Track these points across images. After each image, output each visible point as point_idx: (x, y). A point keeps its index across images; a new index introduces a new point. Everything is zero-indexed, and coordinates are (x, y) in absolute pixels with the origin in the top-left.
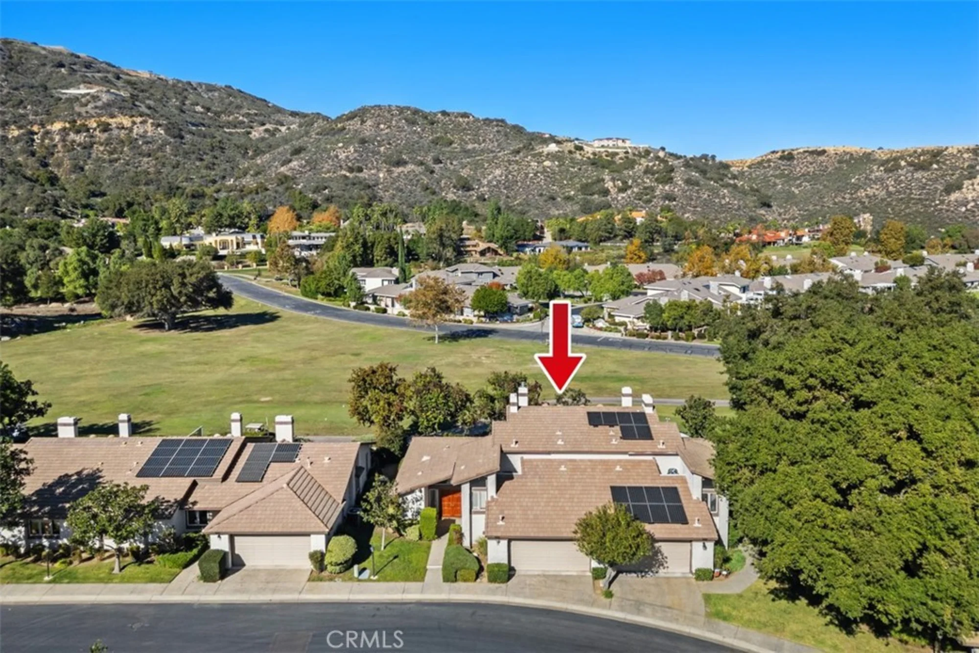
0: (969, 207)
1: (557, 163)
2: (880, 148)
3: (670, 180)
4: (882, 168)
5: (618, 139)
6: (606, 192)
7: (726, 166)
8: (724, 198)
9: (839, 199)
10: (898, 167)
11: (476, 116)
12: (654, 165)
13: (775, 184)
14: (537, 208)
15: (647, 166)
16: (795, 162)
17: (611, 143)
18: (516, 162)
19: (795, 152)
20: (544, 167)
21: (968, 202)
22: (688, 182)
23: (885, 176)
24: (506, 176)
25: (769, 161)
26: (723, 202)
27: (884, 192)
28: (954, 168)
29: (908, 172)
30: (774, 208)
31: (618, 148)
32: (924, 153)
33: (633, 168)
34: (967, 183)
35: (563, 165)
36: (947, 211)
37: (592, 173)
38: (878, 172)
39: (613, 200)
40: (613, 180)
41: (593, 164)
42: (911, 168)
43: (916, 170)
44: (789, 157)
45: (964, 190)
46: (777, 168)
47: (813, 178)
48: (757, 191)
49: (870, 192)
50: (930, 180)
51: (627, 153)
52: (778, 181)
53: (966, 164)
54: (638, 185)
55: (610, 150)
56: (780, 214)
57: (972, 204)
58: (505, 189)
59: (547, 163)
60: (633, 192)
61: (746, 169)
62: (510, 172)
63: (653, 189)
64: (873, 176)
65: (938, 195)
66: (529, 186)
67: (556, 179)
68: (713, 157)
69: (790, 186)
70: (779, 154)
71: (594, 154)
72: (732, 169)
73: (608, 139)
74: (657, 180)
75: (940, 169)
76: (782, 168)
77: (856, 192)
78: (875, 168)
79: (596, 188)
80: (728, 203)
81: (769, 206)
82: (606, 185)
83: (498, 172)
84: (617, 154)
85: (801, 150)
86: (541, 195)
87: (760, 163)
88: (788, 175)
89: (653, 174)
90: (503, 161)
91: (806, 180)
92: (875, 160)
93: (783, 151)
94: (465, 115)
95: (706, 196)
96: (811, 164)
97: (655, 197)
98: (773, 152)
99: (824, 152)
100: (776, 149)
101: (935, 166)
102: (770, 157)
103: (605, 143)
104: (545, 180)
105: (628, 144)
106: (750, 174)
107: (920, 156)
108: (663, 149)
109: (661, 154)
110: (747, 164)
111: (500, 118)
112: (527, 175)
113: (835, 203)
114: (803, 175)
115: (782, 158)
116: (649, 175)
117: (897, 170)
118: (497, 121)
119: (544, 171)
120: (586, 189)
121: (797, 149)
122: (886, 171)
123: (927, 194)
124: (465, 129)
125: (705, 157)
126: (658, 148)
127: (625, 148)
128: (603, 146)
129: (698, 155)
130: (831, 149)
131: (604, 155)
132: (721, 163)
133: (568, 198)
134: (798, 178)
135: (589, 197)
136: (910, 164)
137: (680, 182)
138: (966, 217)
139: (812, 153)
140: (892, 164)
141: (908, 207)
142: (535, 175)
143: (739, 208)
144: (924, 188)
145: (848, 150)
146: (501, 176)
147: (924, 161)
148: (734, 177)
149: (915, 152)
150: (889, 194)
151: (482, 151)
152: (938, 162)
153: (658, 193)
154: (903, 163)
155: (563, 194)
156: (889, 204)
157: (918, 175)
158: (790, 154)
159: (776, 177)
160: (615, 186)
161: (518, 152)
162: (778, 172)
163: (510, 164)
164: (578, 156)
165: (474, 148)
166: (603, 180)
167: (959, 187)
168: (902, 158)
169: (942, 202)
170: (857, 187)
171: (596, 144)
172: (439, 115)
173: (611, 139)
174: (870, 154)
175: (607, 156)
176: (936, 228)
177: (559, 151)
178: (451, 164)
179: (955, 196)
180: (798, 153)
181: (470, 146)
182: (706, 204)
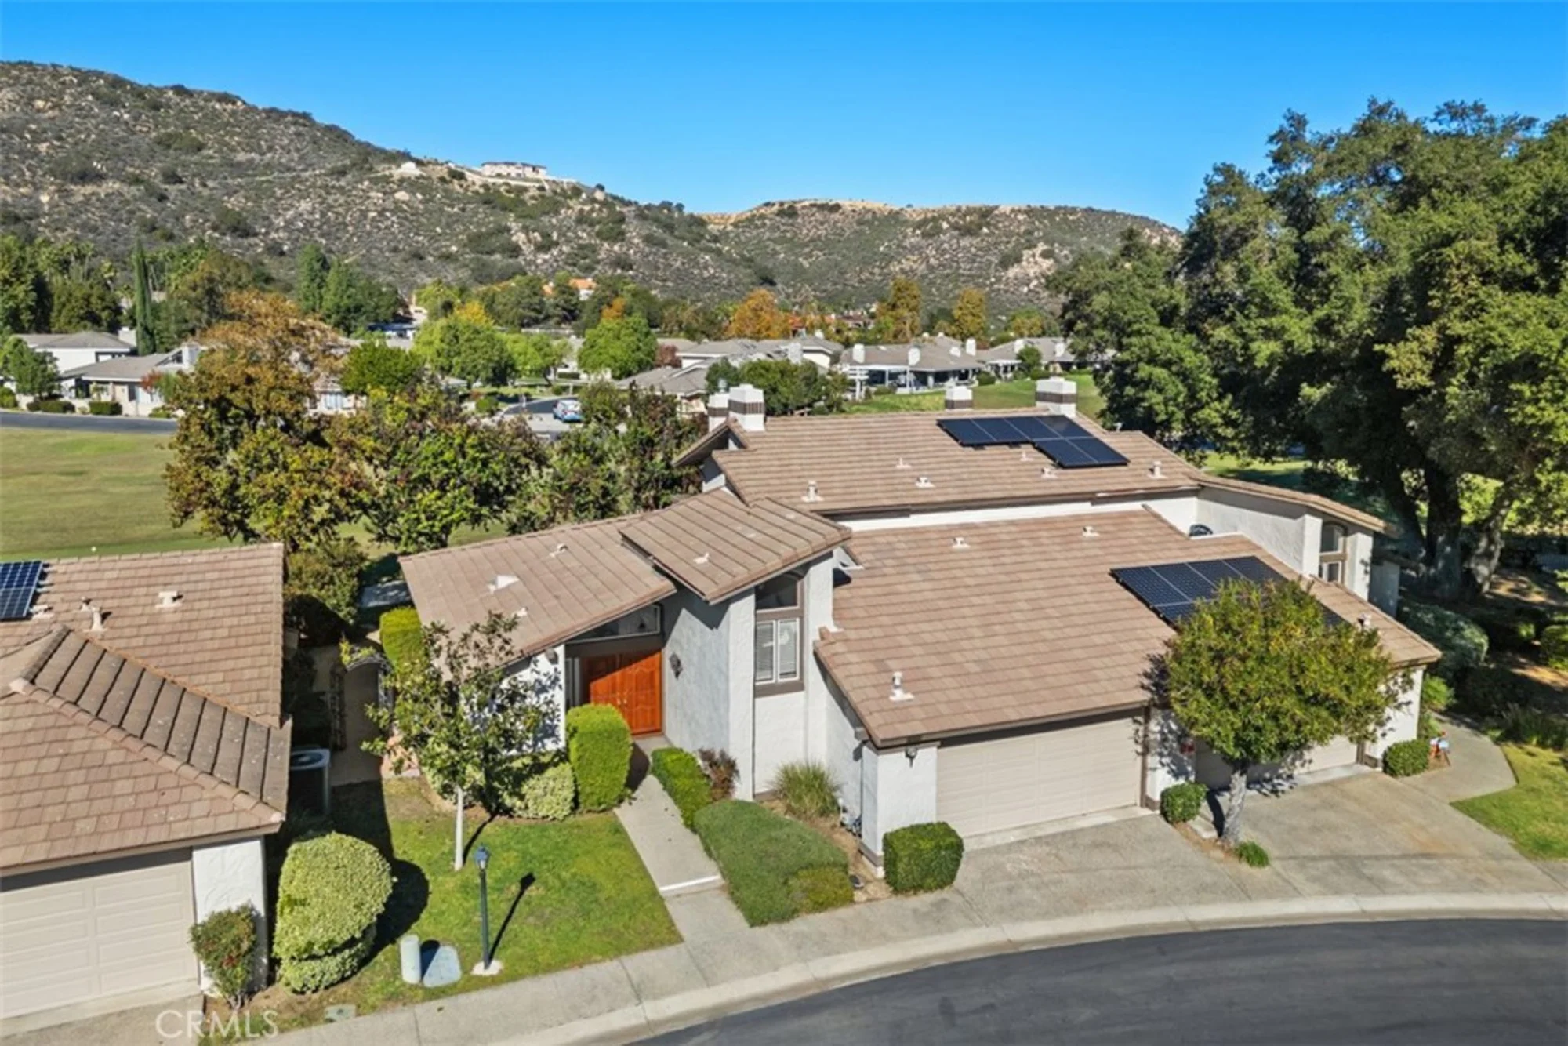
0: (1032, 286)
1: (419, 196)
2: (909, 206)
3: (620, 236)
4: (918, 232)
5: (525, 165)
6: (515, 251)
7: (699, 222)
8: (706, 268)
9: (865, 275)
10: (939, 230)
11: (250, 101)
12: (592, 210)
13: (775, 253)
14: (391, 272)
15: (581, 211)
16: (800, 220)
17: (513, 171)
18: (341, 189)
19: (798, 206)
20: (396, 202)
21: (1030, 280)
22: (649, 239)
23: (924, 243)
24: (323, 214)
25: (762, 217)
26: (706, 274)
27: (924, 266)
28: (1009, 234)
29: (952, 237)
30: (779, 286)
31: (526, 180)
32: (970, 211)
33: (557, 213)
34: (1026, 253)
35: (432, 199)
36: (1006, 292)
37: (488, 219)
38: (913, 238)
39: (529, 263)
40: (525, 229)
41: (485, 203)
42: (956, 233)
43: (962, 235)
44: (789, 212)
45: (1024, 263)
46: (775, 228)
47: (826, 244)
48: (751, 260)
49: (906, 265)
50: (980, 249)
51: (542, 189)
52: (778, 248)
53: (1022, 229)
54: (568, 241)
55: (513, 183)
56: (788, 296)
57: (1035, 282)
58: (322, 235)
59: (402, 195)
60: (561, 252)
61: (730, 228)
62: (330, 207)
63: (594, 250)
64: (907, 243)
65: (992, 271)
66: (369, 234)
67: (422, 224)
68: (680, 207)
69: (797, 256)
70: (776, 208)
71: (485, 186)
72: (710, 227)
73: (508, 164)
74: (599, 234)
75: (992, 234)
76: (783, 228)
77: (887, 265)
78: (909, 231)
79: (496, 242)
80: (713, 276)
81: (772, 283)
82: (514, 238)
83: (305, 206)
84: (526, 189)
85: (807, 203)
86: (395, 250)
87: (751, 220)
88: (791, 239)
89: (592, 225)
90: (313, 185)
91: (816, 248)
92: (906, 221)
93: (782, 204)
94: (225, 98)
95: (678, 264)
96: (822, 224)
97: (598, 262)
98: (767, 204)
99: (836, 208)
100: (772, 200)
101: (985, 230)
102: (762, 211)
103: (504, 170)
104: (401, 225)
105: (542, 175)
106: (737, 236)
107: (965, 216)
108: (601, 188)
109: (599, 195)
110: (732, 221)
111: (300, 110)
112: (364, 214)
113: (861, 281)
114: (812, 240)
115: (781, 213)
116: (585, 226)
117: (938, 234)
118: (295, 114)
119: (397, 208)
120: (476, 242)
121: (800, 201)
122: (925, 235)
123: (980, 268)
124: (228, 124)
125: (666, 205)
126: (593, 186)
127: (538, 181)
128: (499, 175)
129: (657, 203)
130: (846, 204)
131: (502, 189)
132: (692, 216)
133: (448, 257)
134: (806, 245)
135: (485, 257)
136: (955, 227)
137: (636, 241)
138: (1031, 301)
139: (822, 207)
140: (930, 226)
141: (956, 287)
142: (381, 213)
143: (730, 285)
144: (974, 261)
145: (869, 206)
146: (312, 213)
147: (971, 222)
148: (716, 239)
149: (959, 210)
150: (931, 269)
151: (268, 166)
152: (988, 225)
153: (602, 255)
154: (945, 225)
155: (437, 249)
156: (932, 283)
157: (965, 242)
158: (791, 207)
159: (775, 241)
160: (529, 241)
161: (342, 173)
162: (777, 235)
163: (328, 193)
164: (456, 185)
165: (251, 161)
166: (509, 230)
167: (1018, 260)
168: (942, 216)
169: (999, 280)
170: (888, 258)
171: (488, 170)
172: (171, 93)
173: (512, 164)
174: (897, 213)
175: (508, 191)
176: (995, 315)
177: (421, 177)
178: (205, 185)
179: (1013, 272)
180: (804, 207)
181: (241, 157)
182: (681, 276)
